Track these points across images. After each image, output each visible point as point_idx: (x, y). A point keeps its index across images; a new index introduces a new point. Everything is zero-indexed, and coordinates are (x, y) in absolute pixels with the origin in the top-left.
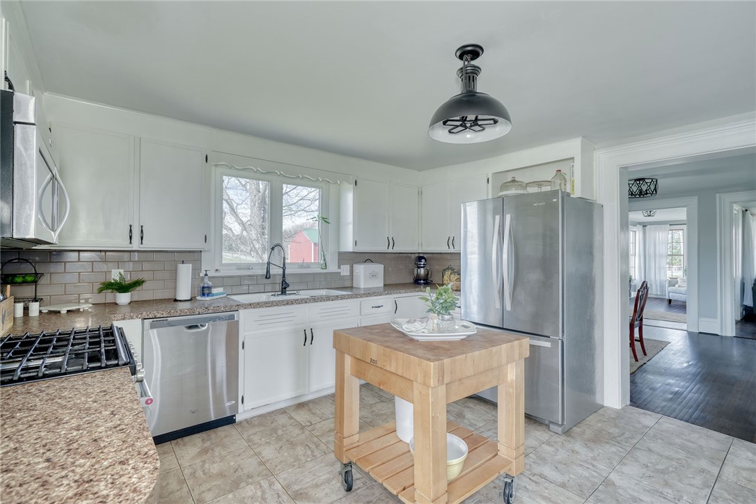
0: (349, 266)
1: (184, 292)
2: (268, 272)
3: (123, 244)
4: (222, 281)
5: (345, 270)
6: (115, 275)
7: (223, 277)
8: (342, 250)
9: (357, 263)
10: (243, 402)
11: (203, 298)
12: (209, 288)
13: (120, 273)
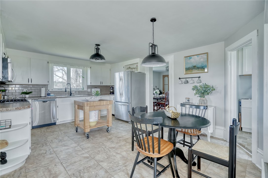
0: (90, 89)
1: (43, 94)
2: (66, 90)
3: (27, 83)
4: (54, 92)
5: (89, 90)
6: (25, 91)
7: (54, 91)
8: (88, 85)
9: (92, 88)
10: (58, 120)
11: (48, 96)
12: (50, 94)
13: (26, 90)
